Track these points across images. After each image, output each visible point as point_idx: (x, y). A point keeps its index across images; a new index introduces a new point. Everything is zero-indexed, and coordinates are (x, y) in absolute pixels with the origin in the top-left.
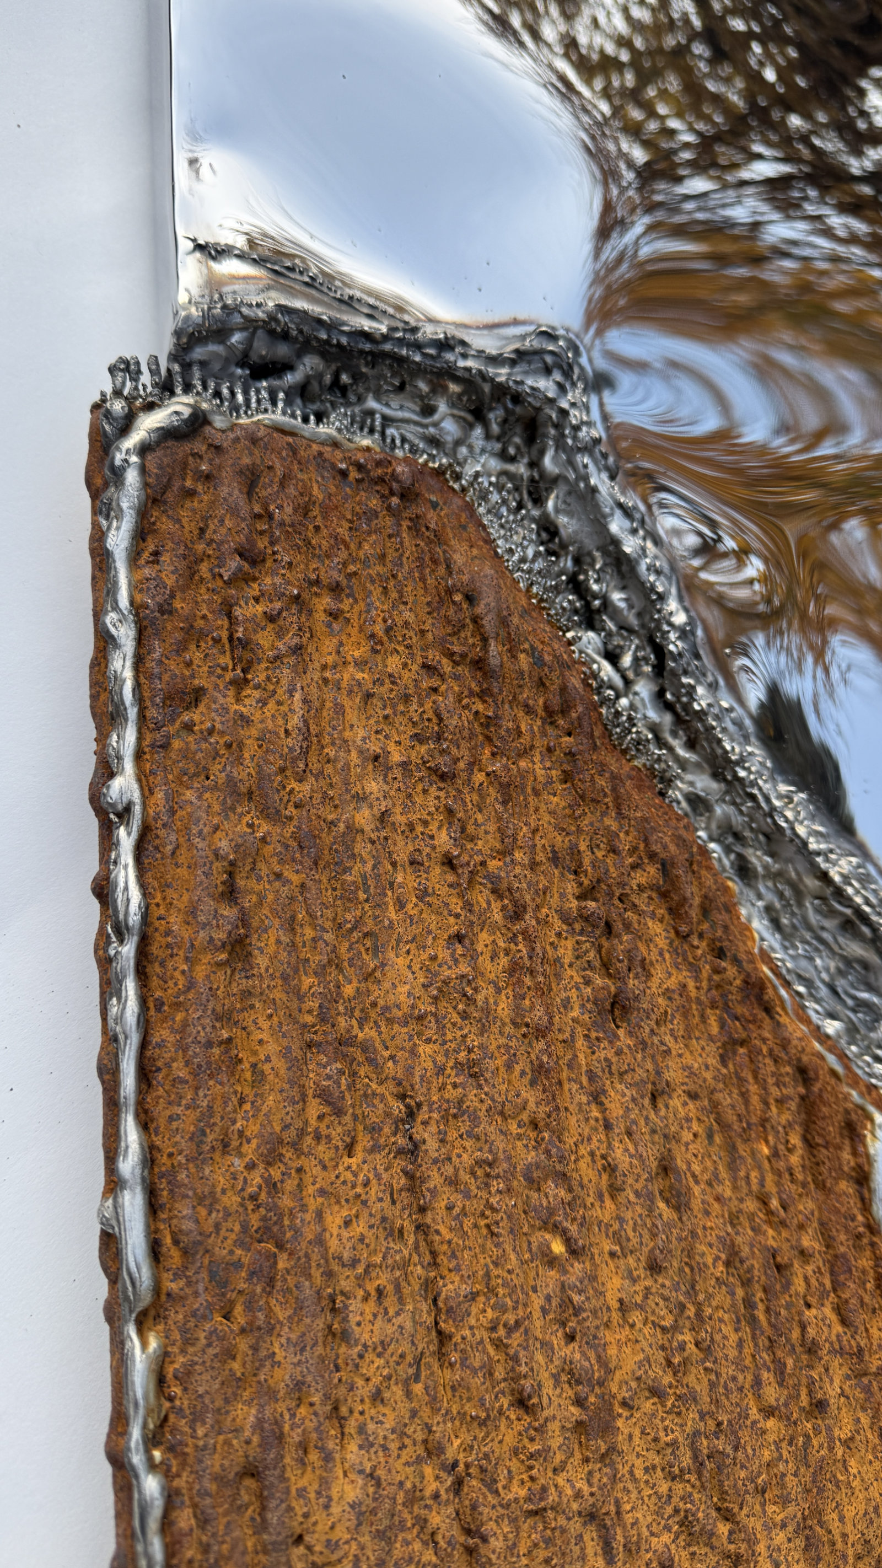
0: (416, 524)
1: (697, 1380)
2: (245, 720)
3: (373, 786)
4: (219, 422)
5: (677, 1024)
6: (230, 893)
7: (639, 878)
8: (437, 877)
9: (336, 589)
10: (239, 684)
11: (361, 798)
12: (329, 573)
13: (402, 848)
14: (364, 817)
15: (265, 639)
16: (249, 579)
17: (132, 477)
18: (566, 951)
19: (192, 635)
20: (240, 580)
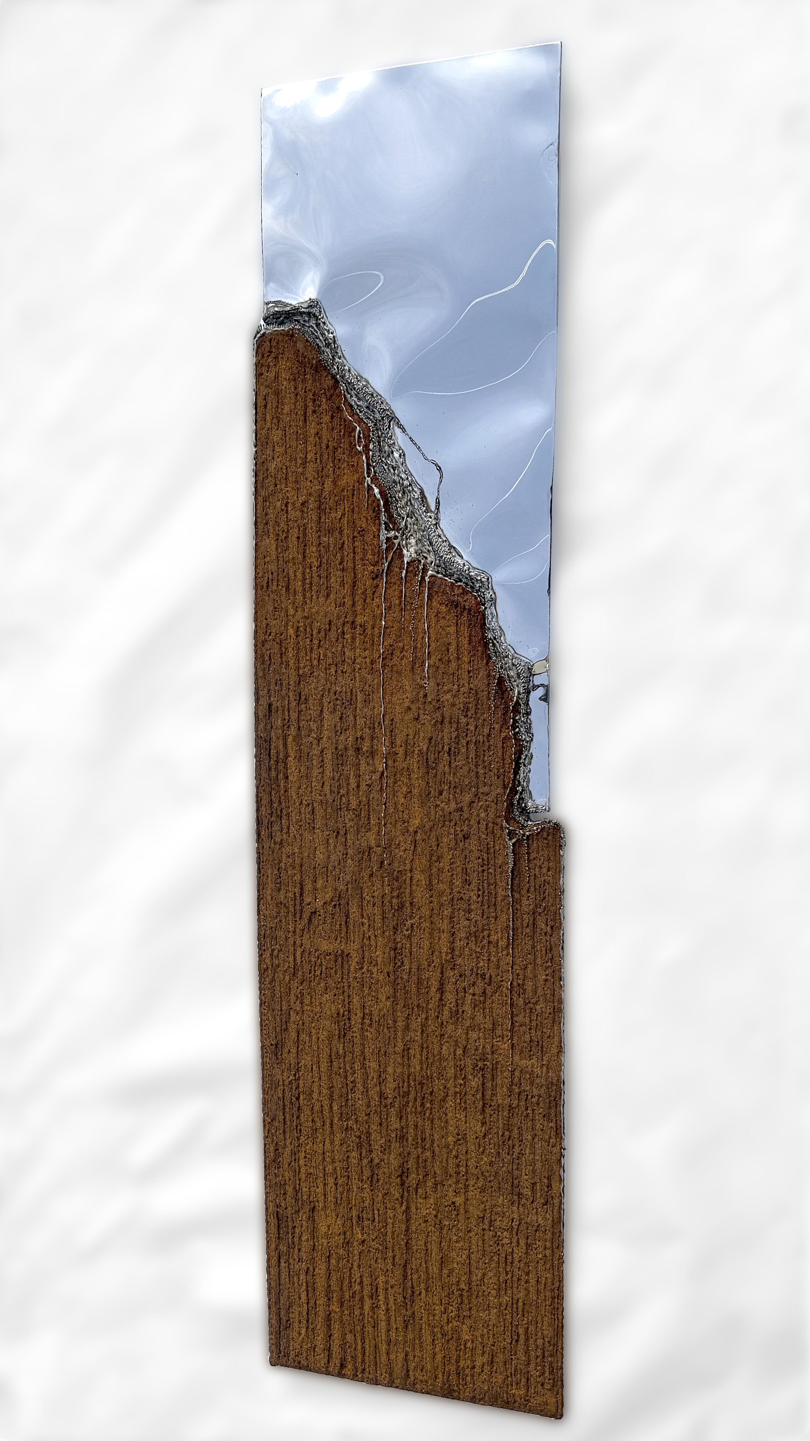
4: (268, 332)
5: (325, 414)
8: (292, 395)
9: (282, 354)
10: (269, 370)
11: (282, 385)
12: (281, 351)
13: (288, 392)
16: (270, 355)
17: (256, 345)
18: (310, 404)
20: (268, 356)
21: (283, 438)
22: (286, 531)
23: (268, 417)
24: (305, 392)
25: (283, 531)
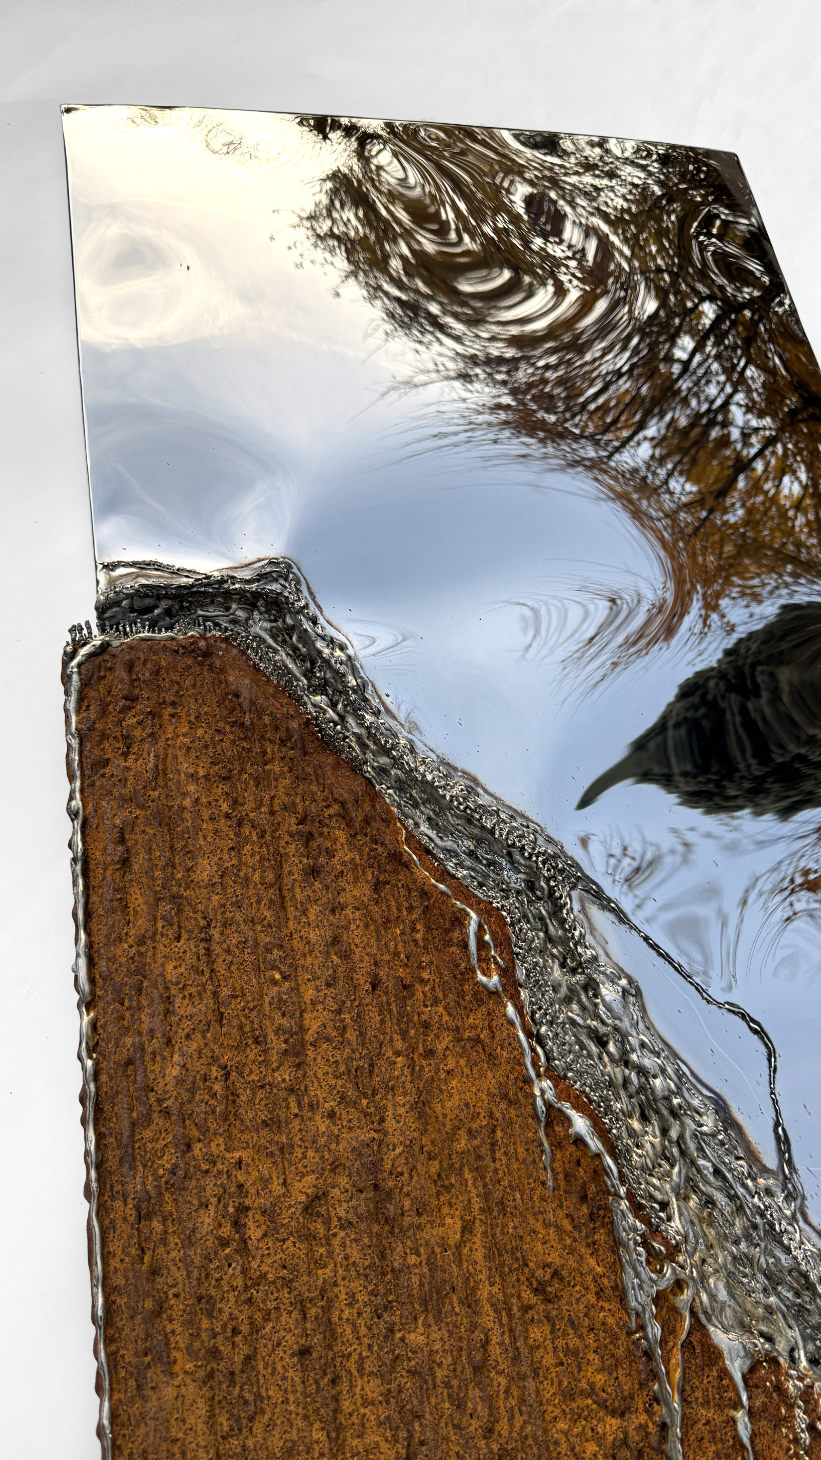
0: (211, 668)
1: (351, 1035)
2: (128, 769)
3: (192, 788)
4: (116, 643)
5: (350, 876)
6: (122, 840)
7: (331, 811)
8: (223, 824)
9: (173, 704)
10: (126, 755)
11: (185, 794)
12: (170, 698)
13: (206, 814)
14: (187, 802)
15: (138, 733)
16: (129, 708)
17: (75, 677)
18: (292, 849)
19: (104, 737)
20: (125, 710)
21: (203, 966)
22: (245, 1328)
23: (138, 899)
24: (272, 813)
25: (235, 1331)
